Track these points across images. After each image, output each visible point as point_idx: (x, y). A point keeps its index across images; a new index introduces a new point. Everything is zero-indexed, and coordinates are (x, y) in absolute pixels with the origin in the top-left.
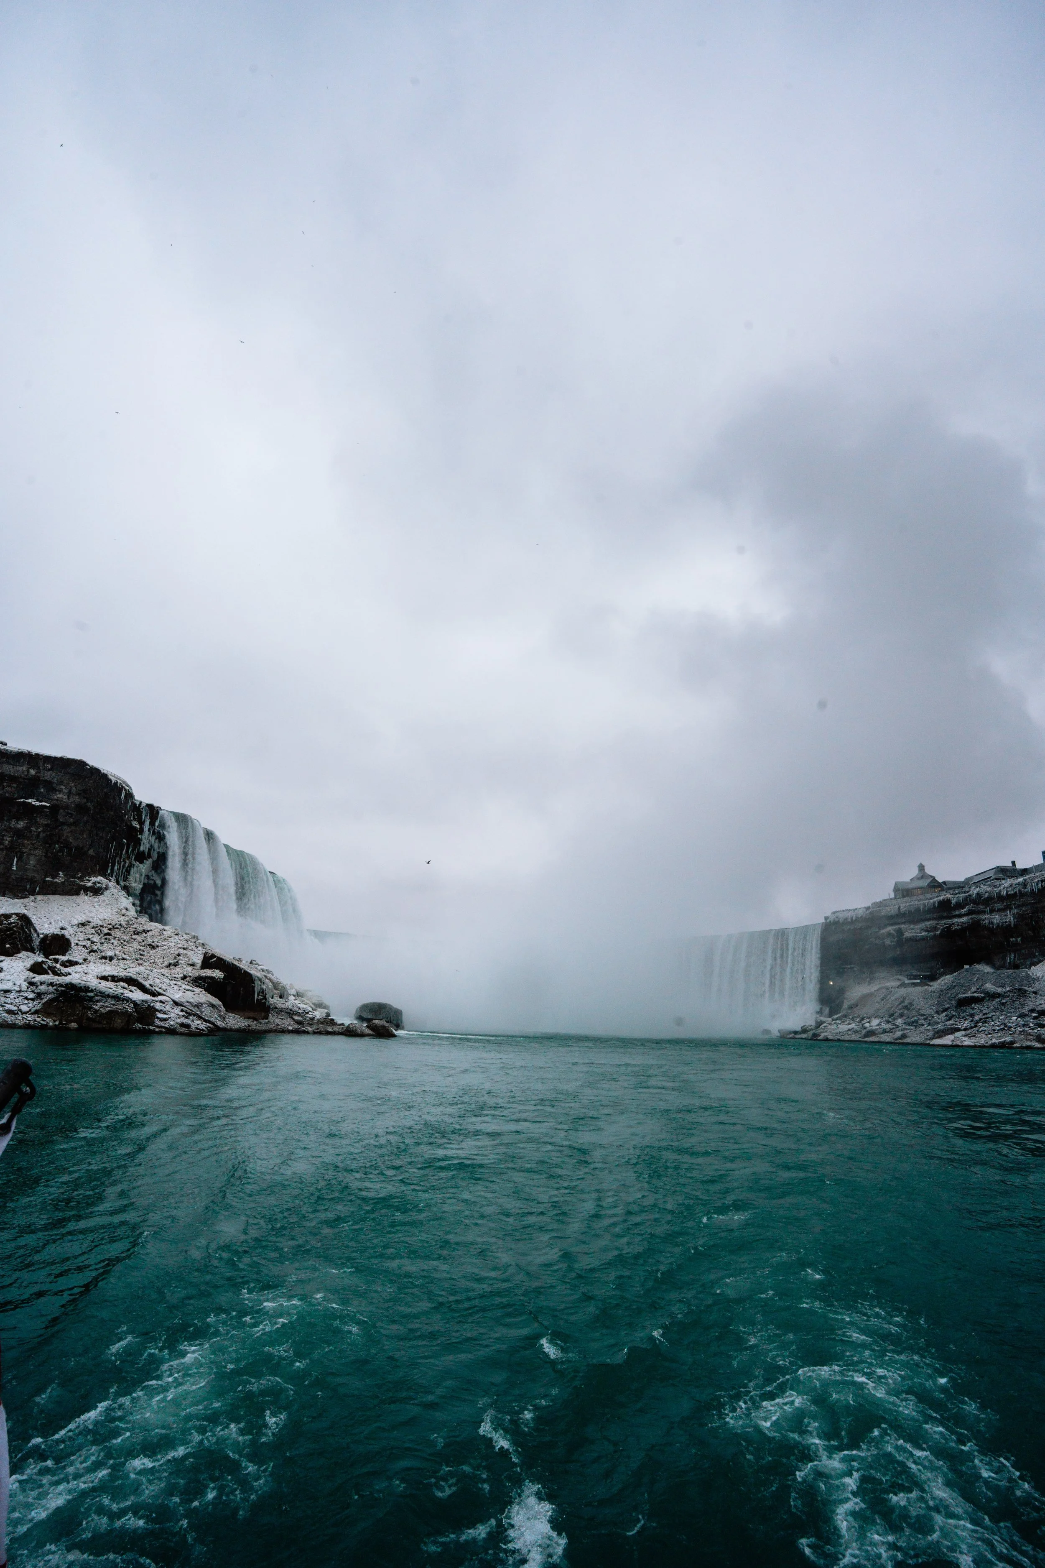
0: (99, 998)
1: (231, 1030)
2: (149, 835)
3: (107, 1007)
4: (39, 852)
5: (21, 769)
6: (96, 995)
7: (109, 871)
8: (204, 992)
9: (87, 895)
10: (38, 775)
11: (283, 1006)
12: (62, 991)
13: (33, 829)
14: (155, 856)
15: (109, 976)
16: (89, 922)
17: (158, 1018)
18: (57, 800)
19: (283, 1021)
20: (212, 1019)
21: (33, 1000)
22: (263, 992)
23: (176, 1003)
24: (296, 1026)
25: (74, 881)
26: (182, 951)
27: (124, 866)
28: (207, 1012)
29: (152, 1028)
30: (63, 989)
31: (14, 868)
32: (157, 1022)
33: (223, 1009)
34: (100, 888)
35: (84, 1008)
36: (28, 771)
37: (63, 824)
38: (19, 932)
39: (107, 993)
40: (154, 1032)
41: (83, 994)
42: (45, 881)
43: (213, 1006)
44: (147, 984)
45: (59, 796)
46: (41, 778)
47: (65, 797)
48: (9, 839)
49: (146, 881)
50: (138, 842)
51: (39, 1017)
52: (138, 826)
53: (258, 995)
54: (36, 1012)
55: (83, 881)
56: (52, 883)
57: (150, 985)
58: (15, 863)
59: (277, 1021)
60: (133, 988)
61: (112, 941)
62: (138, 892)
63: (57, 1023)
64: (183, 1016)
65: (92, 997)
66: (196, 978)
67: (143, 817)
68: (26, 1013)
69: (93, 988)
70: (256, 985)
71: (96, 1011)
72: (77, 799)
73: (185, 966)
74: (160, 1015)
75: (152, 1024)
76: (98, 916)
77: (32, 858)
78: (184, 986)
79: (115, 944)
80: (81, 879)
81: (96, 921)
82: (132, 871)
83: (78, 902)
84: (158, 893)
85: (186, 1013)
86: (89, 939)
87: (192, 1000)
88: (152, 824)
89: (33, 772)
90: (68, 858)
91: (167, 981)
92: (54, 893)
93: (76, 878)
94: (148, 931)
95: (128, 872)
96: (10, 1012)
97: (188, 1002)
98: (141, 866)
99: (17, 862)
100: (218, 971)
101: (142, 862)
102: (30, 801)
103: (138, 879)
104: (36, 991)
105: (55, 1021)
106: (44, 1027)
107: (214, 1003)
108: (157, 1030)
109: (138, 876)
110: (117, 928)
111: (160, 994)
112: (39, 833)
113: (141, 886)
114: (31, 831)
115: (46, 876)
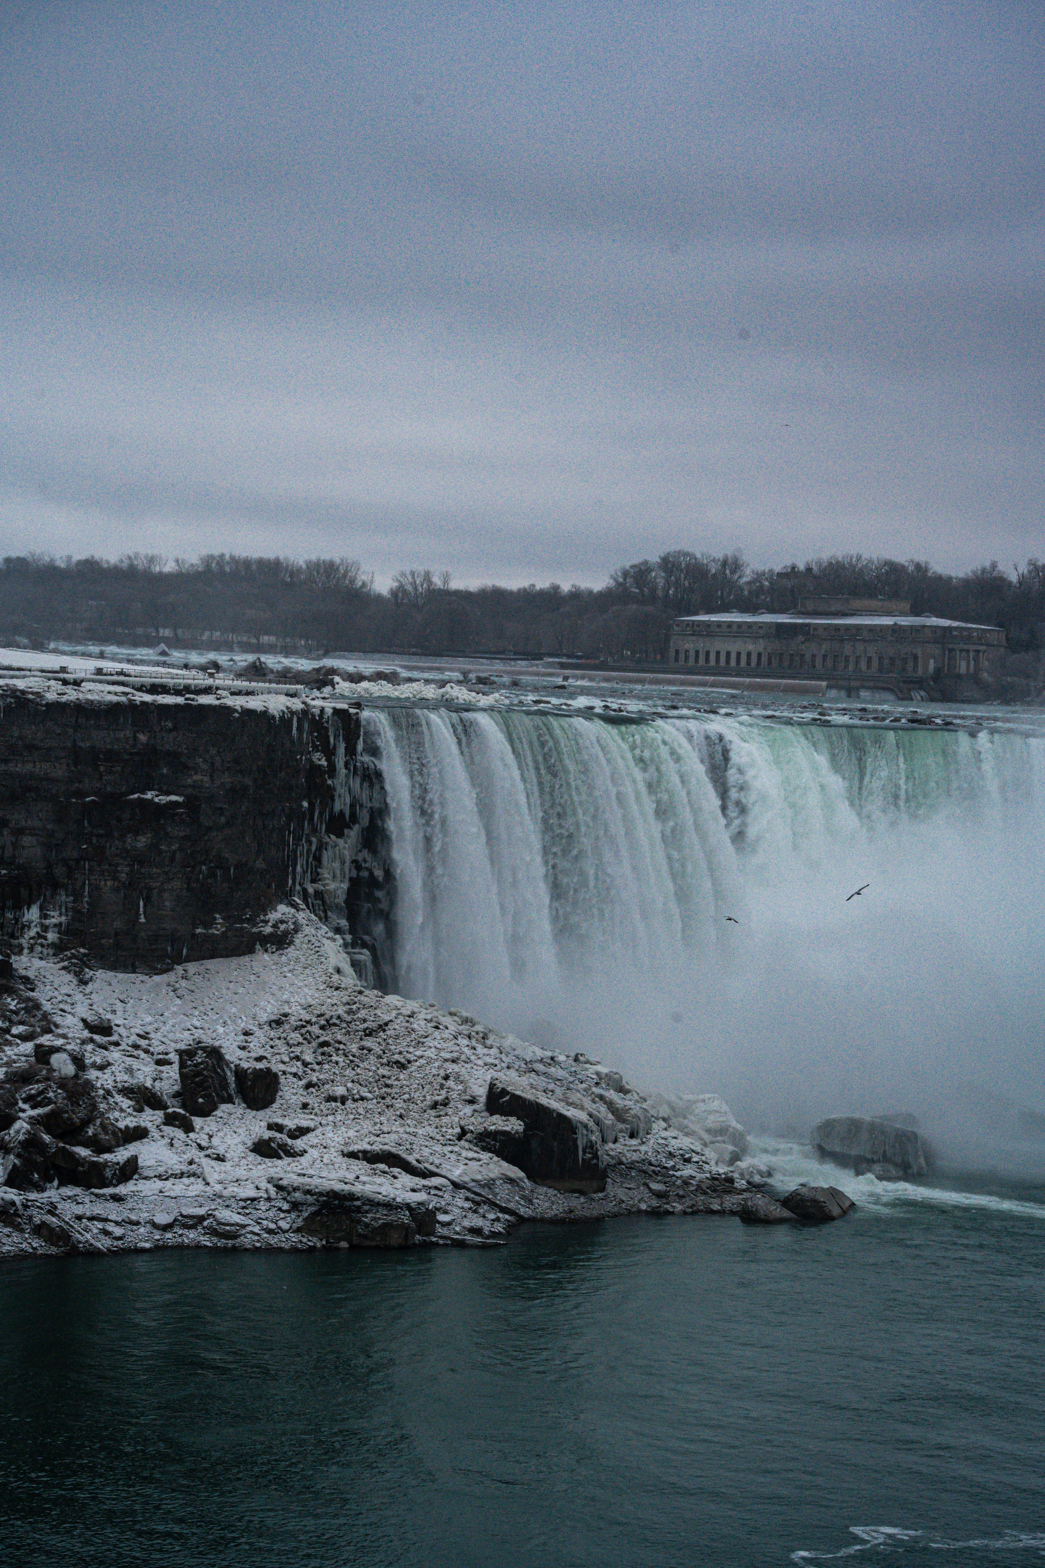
0: (366, 1208)
1: (542, 1220)
2: (347, 776)
3: (379, 1219)
4: (176, 884)
5: (122, 735)
6: (364, 1204)
7: (290, 882)
8: (496, 1159)
9: (266, 951)
10: (152, 742)
11: (635, 1157)
12: (324, 1201)
13: (163, 847)
14: (364, 818)
15: (359, 1151)
16: (286, 1015)
17: (439, 1222)
18: (193, 787)
19: (631, 1193)
20: (512, 1206)
21: (288, 1211)
22: (592, 1147)
23: (456, 1185)
24: (655, 1203)
25: (242, 929)
26: (451, 1068)
27: (309, 851)
28: (503, 1193)
29: (434, 1239)
30: (325, 1198)
31: (142, 920)
32: (440, 1230)
33: (527, 1184)
34: (286, 933)
35: (352, 1221)
36: (135, 738)
37: (209, 829)
38: (212, 1077)
39: (376, 1200)
40: (437, 1244)
41: (348, 1203)
42: (194, 935)
43: (511, 1181)
44: (411, 1159)
45: (195, 777)
46: (159, 748)
47: (205, 779)
48: (127, 869)
49: (354, 874)
50: (329, 794)
51: (303, 1236)
52: (324, 763)
53: (584, 1152)
54: (298, 1230)
55: (255, 925)
56: (207, 937)
57: (418, 1161)
58: (141, 909)
59: (621, 1194)
60: (396, 1171)
61: (334, 1058)
62: (341, 899)
63: (324, 1242)
64: (470, 1209)
65: (359, 1207)
66: (480, 1134)
67: (332, 740)
68: (287, 1231)
69: (359, 1195)
70: (579, 1136)
71: (367, 1225)
72: (227, 779)
73: (460, 1106)
74: (442, 1217)
75: (433, 1234)
76: (297, 998)
77: (166, 895)
78: (465, 1153)
79: (341, 1064)
80: (252, 921)
81: (297, 1013)
82: (326, 856)
83: (256, 970)
84: (379, 894)
85: (473, 1202)
86: (297, 1058)
87: (479, 1177)
88: (351, 751)
89: (142, 738)
90: (225, 885)
91: (438, 1148)
92: (213, 955)
93: (242, 921)
94: (386, 1024)
95: (318, 859)
96: (270, 1231)
97: (473, 1180)
98: (341, 842)
99: (145, 906)
100: (513, 1119)
101: (340, 835)
102: (149, 795)
103: (338, 872)
104: (288, 1198)
105: (321, 1240)
106: (312, 1249)
107: (513, 1176)
108: (441, 1242)
109: (337, 865)
110: (335, 1025)
111: (434, 1174)
112: (175, 852)
113: (345, 886)
114: (161, 852)
115: (194, 928)
